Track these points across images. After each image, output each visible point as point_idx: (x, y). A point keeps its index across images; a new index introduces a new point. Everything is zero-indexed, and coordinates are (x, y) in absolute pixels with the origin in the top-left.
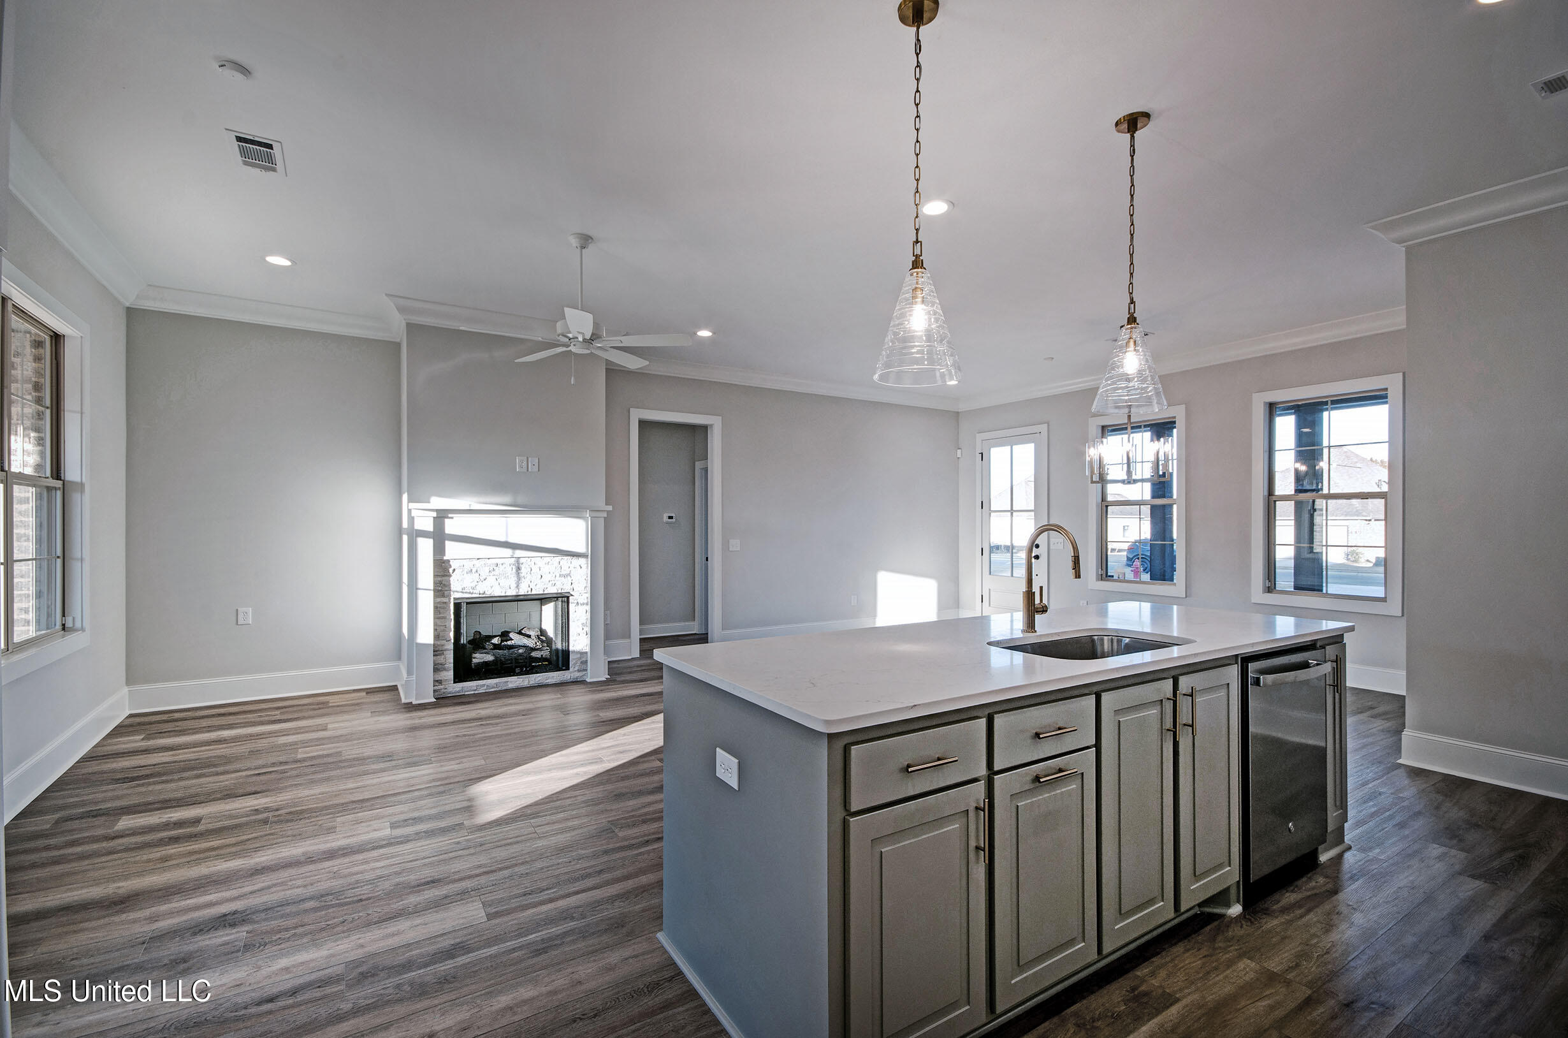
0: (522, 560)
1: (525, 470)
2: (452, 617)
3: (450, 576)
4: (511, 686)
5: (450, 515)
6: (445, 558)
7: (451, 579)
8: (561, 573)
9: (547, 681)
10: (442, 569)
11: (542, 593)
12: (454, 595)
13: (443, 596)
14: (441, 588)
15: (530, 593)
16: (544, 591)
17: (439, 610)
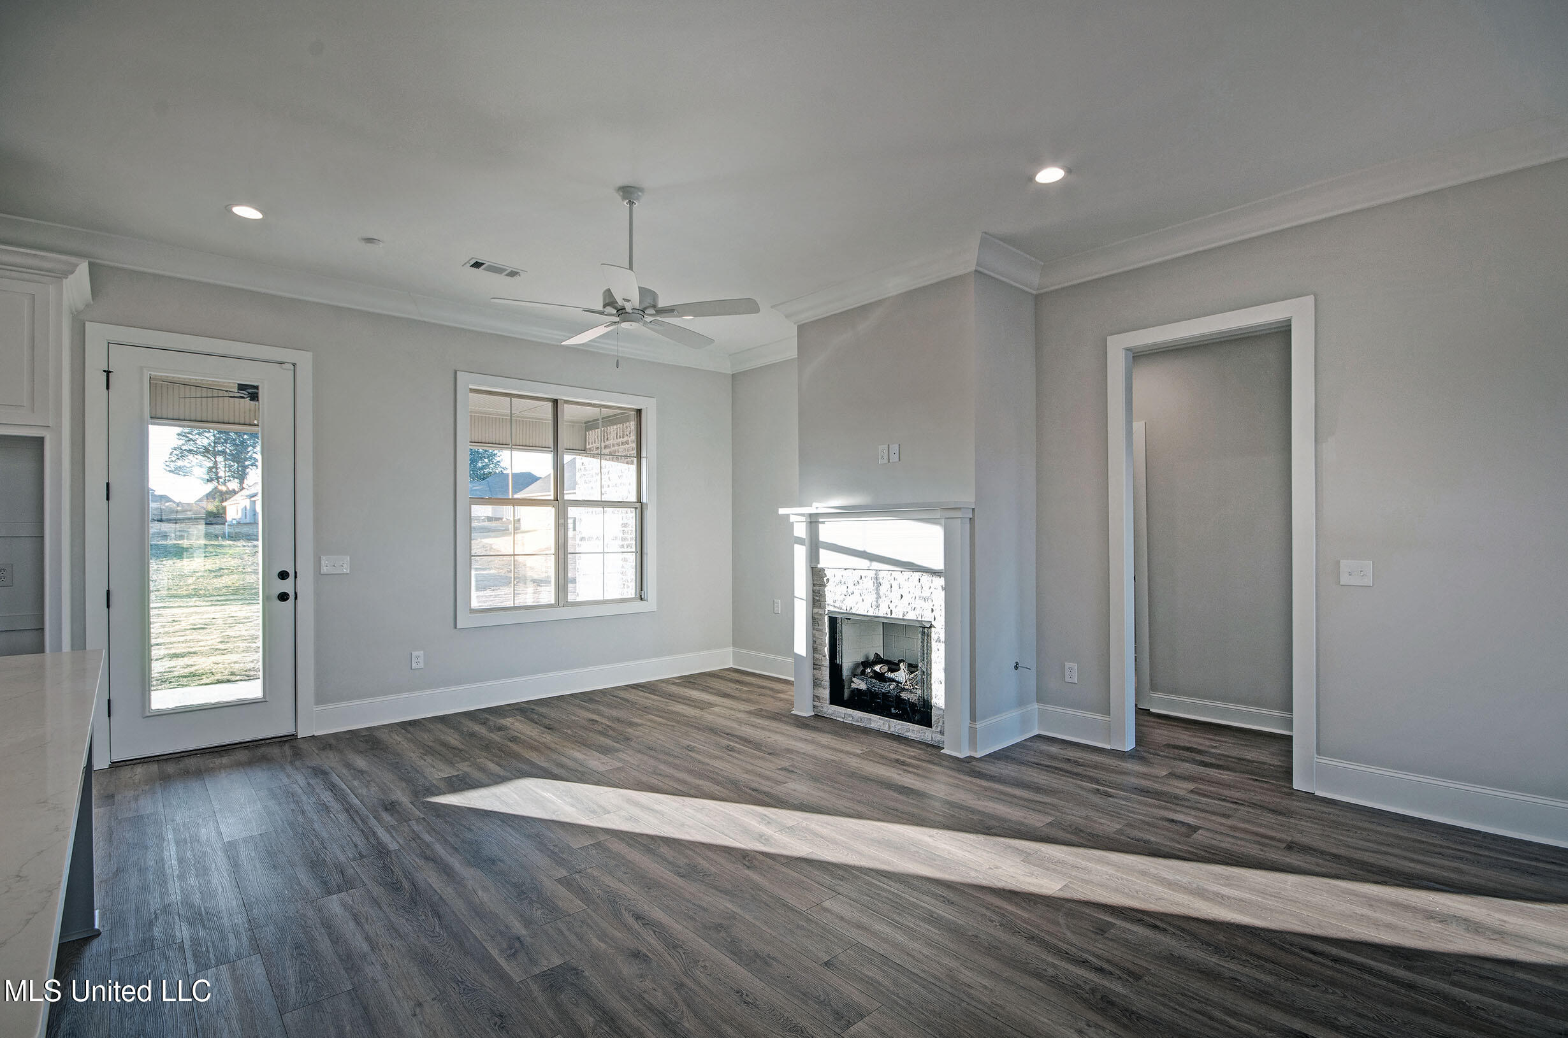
0: (881, 574)
1: (886, 461)
2: (827, 630)
3: (825, 586)
4: (874, 725)
5: (820, 520)
6: (819, 566)
7: (826, 589)
8: (921, 595)
9: (908, 734)
10: (817, 578)
11: (902, 617)
12: (828, 608)
13: (820, 607)
14: (817, 598)
15: (889, 616)
16: (904, 615)
17: (814, 621)
